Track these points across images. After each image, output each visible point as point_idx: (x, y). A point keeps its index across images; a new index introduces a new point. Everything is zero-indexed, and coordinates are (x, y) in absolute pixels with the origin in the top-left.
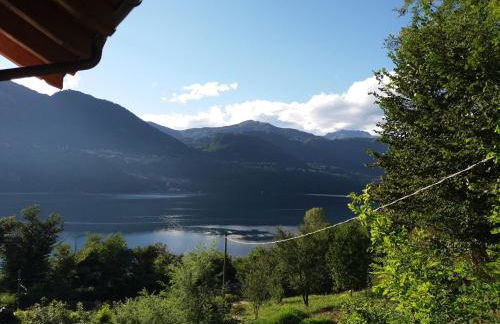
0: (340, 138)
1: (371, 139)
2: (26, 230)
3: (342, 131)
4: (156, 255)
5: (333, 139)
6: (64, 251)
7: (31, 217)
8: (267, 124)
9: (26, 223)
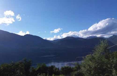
0: (90, 38)
1: (98, 38)
2: (24, 64)
3: (90, 37)
4: (53, 68)
5: (88, 39)
6: (33, 68)
7: (25, 60)
8: (72, 37)
9: (24, 62)
